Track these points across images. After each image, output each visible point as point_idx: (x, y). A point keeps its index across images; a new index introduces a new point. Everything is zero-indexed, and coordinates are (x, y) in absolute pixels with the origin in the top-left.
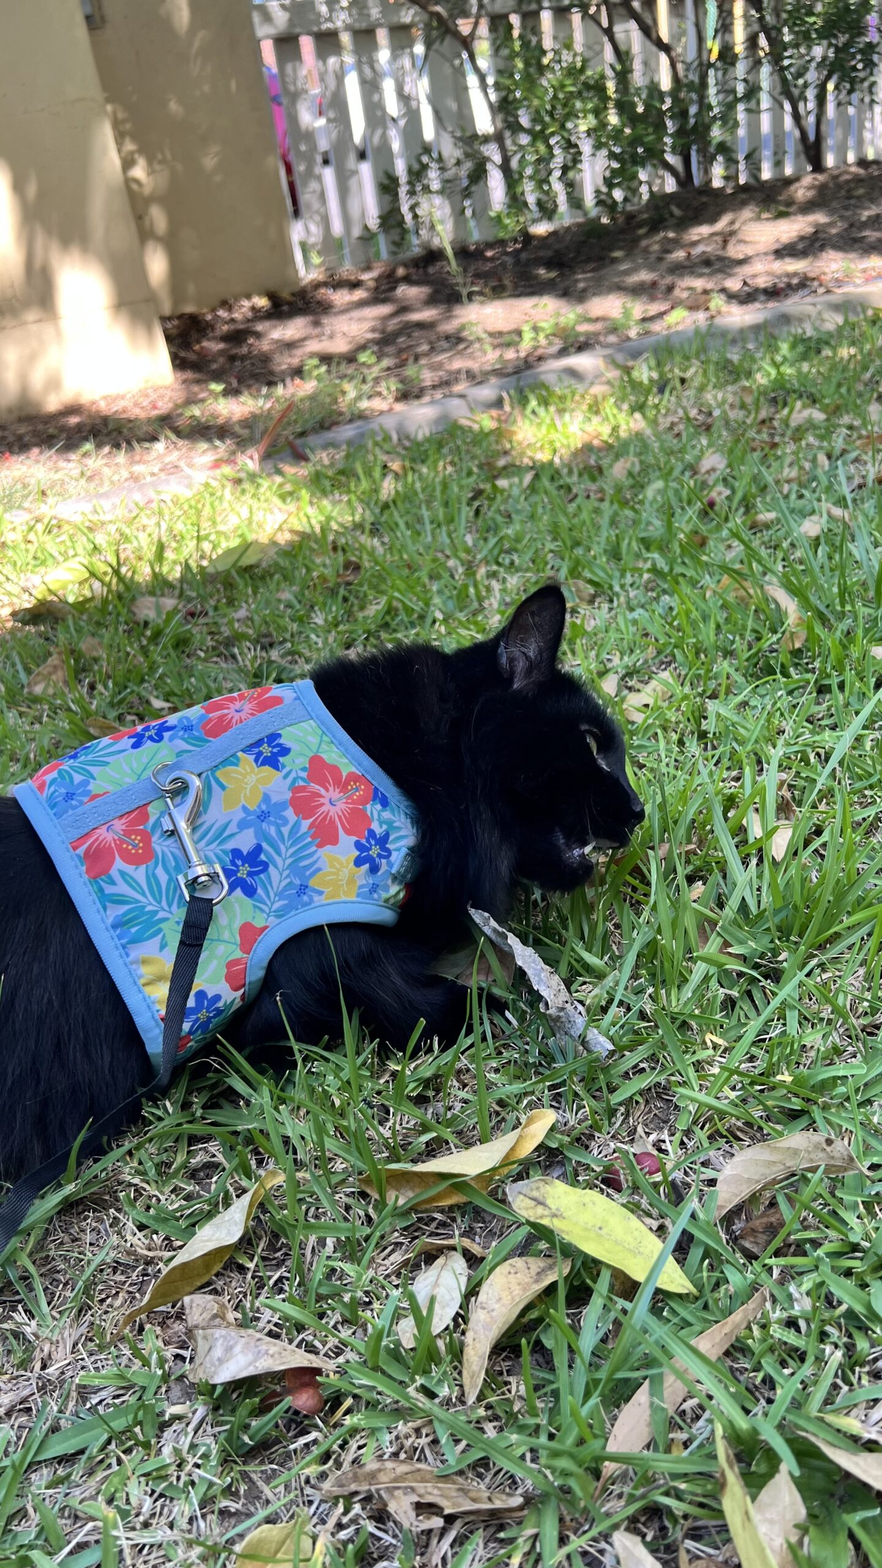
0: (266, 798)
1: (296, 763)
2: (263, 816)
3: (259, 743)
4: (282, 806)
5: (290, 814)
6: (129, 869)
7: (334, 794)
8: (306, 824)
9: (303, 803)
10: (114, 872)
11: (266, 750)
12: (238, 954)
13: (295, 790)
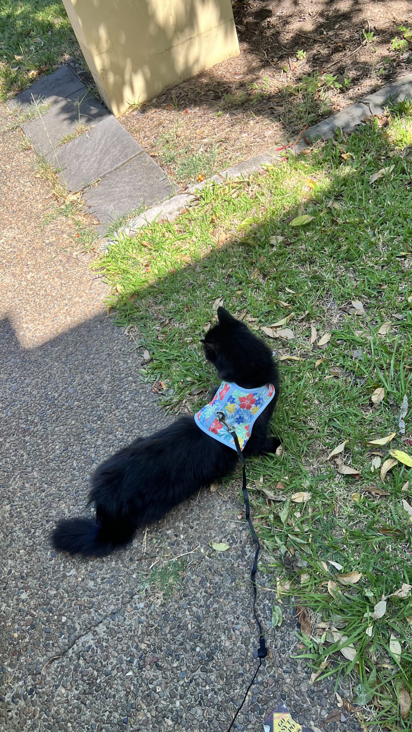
0: (236, 409)
1: (237, 400)
2: (238, 412)
3: (229, 399)
4: (240, 409)
5: (242, 409)
6: (221, 430)
7: (246, 401)
8: (245, 409)
9: (242, 406)
10: (219, 432)
11: (231, 400)
12: (247, 431)
13: (240, 405)
